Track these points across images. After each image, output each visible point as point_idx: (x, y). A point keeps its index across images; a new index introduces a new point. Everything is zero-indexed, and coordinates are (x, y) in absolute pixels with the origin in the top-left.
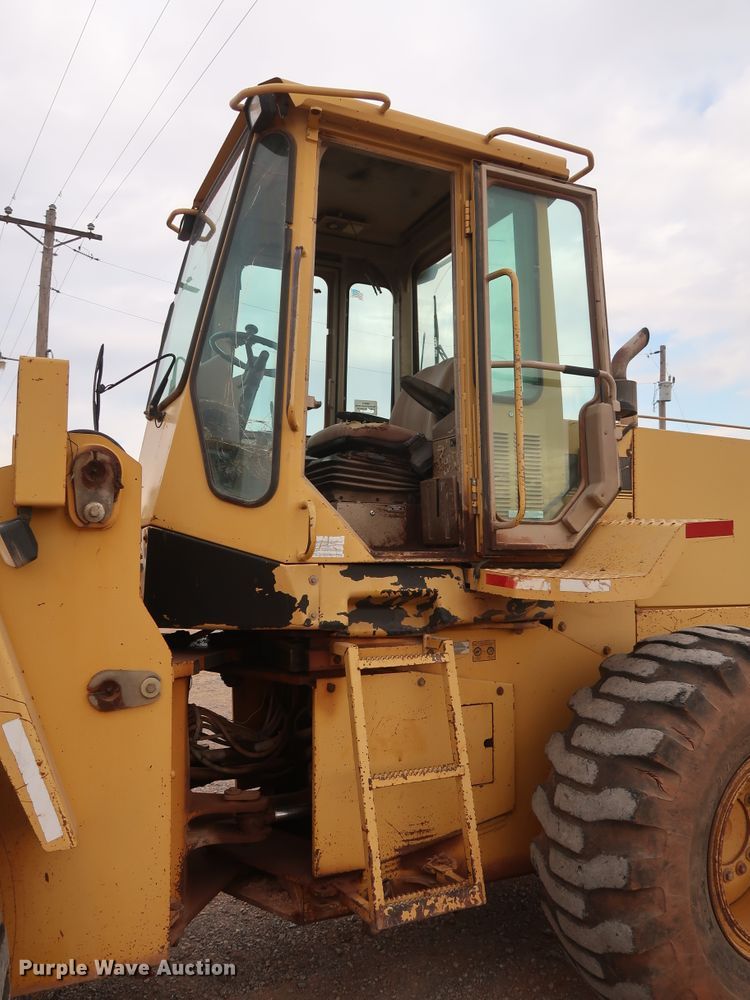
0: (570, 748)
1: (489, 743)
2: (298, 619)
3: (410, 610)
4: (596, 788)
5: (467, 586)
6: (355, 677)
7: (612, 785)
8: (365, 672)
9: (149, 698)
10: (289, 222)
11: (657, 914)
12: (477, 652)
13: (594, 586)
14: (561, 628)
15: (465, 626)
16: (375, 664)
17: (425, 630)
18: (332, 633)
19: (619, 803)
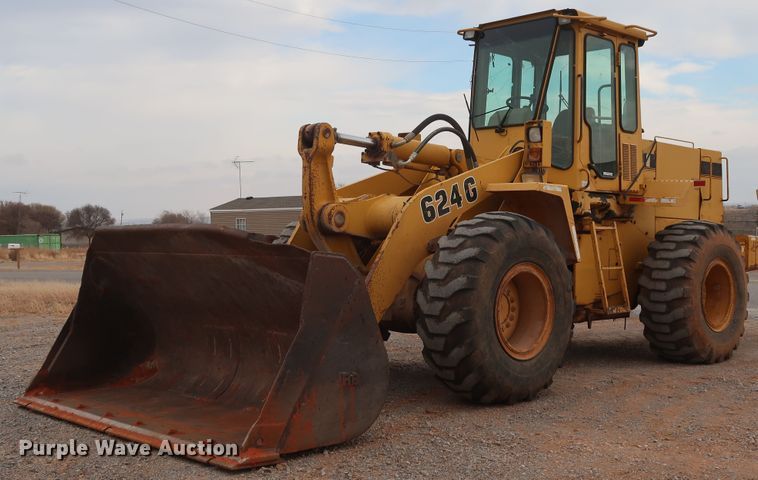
2: (579, 210)
8: (597, 231)
14: (635, 222)
16: (598, 228)
18: (588, 215)
19: (679, 271)
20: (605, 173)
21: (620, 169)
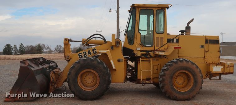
1: (157, 70)
2: (136, 55)
3: (149, 55)
5: (154, 53)
6: (141, 61)
8: (142, 61)
9: (122, 61)
11: (165, 83)
12: (156, 60)
14: (167, 58)
15: (153, 57)
16: (143, 60)
20: (147, 45)
21: (155, 44)
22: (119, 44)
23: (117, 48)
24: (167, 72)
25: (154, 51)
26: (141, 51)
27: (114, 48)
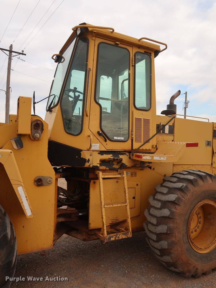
0: (154, 199)
1: (134, 198)
2: (87, 165)
3: (115, 163)
4: (160, 209)
5: (130, 158)
6: (101, 180)
7: (164, 208)
8: (103, 179)
9: (49, 183)
10: (87, 61)
11: (174, 239)
12: (132, 175)
13: (162, 159)
14: (153, 169)
15: (129, 168)
16: (106, 177)
17: (119, 169)
18: (95, 168)
19: (166, 212)
20: (115, 138)
21: (132, 135)
22: (39, 131)
23: (36, 143)
24: (178, 210)
25: (130, 152)
26: (102, 153)
27: (26, 142)
